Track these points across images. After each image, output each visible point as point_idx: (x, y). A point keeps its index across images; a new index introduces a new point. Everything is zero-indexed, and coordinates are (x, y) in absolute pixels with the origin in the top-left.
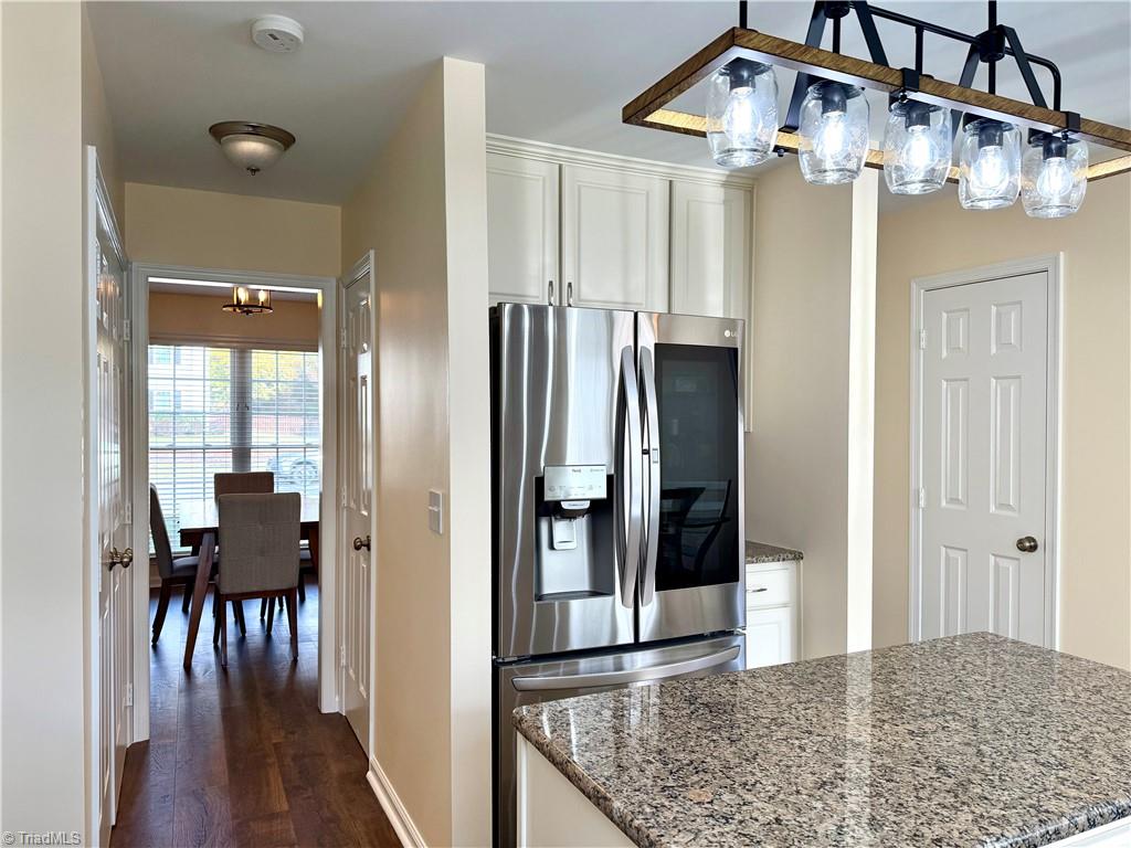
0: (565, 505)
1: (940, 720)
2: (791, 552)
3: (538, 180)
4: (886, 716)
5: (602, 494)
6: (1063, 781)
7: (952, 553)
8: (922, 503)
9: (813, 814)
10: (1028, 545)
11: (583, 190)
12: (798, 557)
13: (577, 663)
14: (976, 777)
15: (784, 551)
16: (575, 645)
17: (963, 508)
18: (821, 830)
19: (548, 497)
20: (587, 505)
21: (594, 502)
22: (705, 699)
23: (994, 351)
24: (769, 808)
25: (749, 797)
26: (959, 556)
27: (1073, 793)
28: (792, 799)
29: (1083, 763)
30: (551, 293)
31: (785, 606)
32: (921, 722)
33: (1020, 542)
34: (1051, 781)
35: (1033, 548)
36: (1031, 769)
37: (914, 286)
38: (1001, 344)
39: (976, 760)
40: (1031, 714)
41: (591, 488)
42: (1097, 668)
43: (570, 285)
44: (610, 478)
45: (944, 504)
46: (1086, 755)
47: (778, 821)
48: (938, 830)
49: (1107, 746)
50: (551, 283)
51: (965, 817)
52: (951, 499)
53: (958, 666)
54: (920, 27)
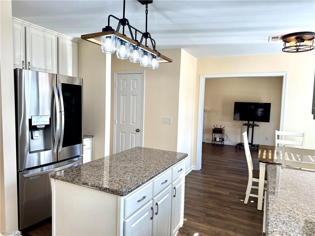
0: (38, 127)
1: (137, 161)
2: (91, 136)
3: (18, 30)
4: (129, 162)
5: (48, 123)
6: (158, 166)
7: (123, 133)
8: (116, 123)
9: (125, 177)
10: (138, 131)
11: (33, 35)
12: (93, 136)
13: (43, 168)
14: (146, 168)
15: (90, 136)
16: (42, 163)
17: (125, 123)
18: (128, 179)
19: (33, 124)
20: (44, 126)
21: (46, 126)
22: (94, 165)
23: (132, 89)
24: (118, 178)
25: (113, 178)
26: (124, 134)
27: (160, 167)
28: (121, 176)
29: (160, 163)
30: (23, 65)
31: (89, 148)
32: (135, 162)
33: (137, 130)
34: (157, 166)
35: (139, 131)
36: (154, 165)
37: (115, 72)
38: (133, 88)
39: (145, 166)
40: (150, 158)
41: (45, 122)
42: (157, 150)
43: (29, 63)
44: (50, 119)
45: (121, 123)
46: (160, 162)
47: (120, 179)
48: (145, 175)
49: (162, 160)
50: (23, 62)
51: (147, 173)
52: (123, 122)
53: (136, 153)
54: (136, 30)
